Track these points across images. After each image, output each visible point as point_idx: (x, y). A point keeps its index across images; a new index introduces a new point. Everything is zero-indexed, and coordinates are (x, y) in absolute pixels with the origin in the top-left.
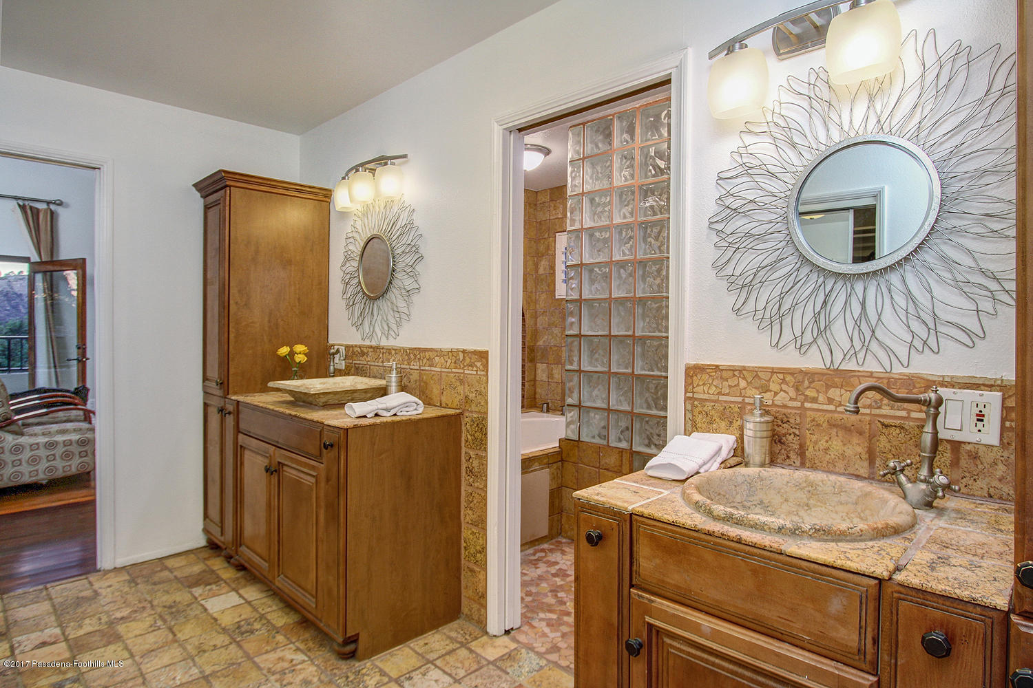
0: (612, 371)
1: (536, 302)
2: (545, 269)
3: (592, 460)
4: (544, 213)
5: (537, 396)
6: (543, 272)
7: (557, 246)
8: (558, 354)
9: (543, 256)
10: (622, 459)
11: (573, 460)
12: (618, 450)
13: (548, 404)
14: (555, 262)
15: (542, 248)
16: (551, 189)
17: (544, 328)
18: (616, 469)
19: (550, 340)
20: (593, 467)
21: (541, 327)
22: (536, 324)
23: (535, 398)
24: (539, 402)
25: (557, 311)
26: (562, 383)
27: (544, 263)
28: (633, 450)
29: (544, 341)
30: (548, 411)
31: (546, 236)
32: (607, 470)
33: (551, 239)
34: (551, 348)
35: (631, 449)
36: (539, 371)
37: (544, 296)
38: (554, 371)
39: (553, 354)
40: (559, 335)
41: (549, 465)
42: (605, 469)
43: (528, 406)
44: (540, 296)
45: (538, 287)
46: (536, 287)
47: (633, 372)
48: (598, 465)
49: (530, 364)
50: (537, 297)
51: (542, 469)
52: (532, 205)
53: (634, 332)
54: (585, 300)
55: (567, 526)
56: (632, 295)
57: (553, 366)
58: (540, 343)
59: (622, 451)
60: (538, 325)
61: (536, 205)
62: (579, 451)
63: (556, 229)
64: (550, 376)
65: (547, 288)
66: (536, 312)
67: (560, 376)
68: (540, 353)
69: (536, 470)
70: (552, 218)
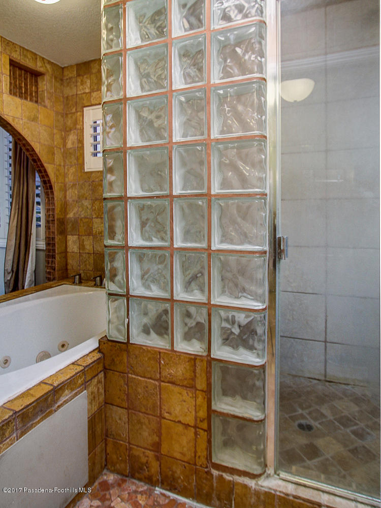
0: (175, 246)
1: (65, 175)
2: (73, 143)
3: (149, 369)
4: (71, 88)
5: (69, 267)
6: (72, 146)
7: (86, 120)
8: (88, 226)
9: (71, 130)
10: (195, 370)
11: (121, 368)
12: (188, 356)
13: (80, 275)
14: (83, 136)
15: (69, 122)
16: (78, 65)
17: (73, 201)
18: (185, 383)
19: (81, 212)
20: (151, 378)
21: (71, 200)
22: (65, 197)
23: (67, 269)
24: (71, 274)
25: (87, 184)
26: (93, 253)
27: (72, 138)
28: (212, 356)
29: (74, 213)
30: (80, 283)
31: (74, 110)
32: (173, 383)
33: (79, 113)
34: (81, 220)
35: (209, 355)
36: (70, 243)
37: (72, 170)
38: (85, 243)
39: (84, 226)
40: (90, 207)
41: (85, 385)
42: (169, 382)
43: (59, 277)
44: (68, 170)
45: (67, 161)
46: (64, 161)
47: (209, 246)
48: (158, 376)
49: (60, 237)
50: (66, 171)
51: (76, 395)
52: (58, 80)
53: (209, 188)
54: (131, 148)
55: (114, 457)
56: (206, 136)
57: (84, 238)
58: (71, 215)
59: (193, 359)
60: (67, 197)
61: (62, 80)
62: (128, 356)
63: (83, 103)
64: (82, 246)
65: (76, 161)
66: (65, 186)
67: (92, 247)
68: (70, 225)
69: (66, 402)
70: (79, 93)
